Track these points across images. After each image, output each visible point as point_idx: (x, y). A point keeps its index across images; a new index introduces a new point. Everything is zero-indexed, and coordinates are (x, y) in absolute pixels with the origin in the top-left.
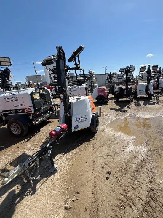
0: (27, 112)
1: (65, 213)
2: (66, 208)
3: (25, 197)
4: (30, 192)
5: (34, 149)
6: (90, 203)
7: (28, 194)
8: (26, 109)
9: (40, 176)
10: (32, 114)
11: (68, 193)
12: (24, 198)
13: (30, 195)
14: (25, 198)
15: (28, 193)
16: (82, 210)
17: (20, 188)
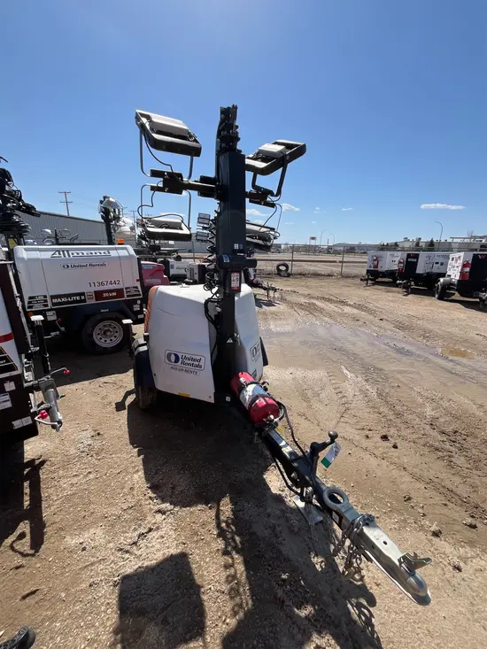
0: (128, 296)
1: (445, 541)
2: (436, 534)
3: (373, 626)
4: (359, 606)
5: (150, 530)
6: (434, 492)
7: (365, 615)
8: (126, 288)
9: (317, 555)
10: (139, 299)
11: (402, 514)
12: (373, 632)
13: (371, 609)
14: (376, 629)
15: (361, 612)
16: (445, 511)
17: (328, 637)
